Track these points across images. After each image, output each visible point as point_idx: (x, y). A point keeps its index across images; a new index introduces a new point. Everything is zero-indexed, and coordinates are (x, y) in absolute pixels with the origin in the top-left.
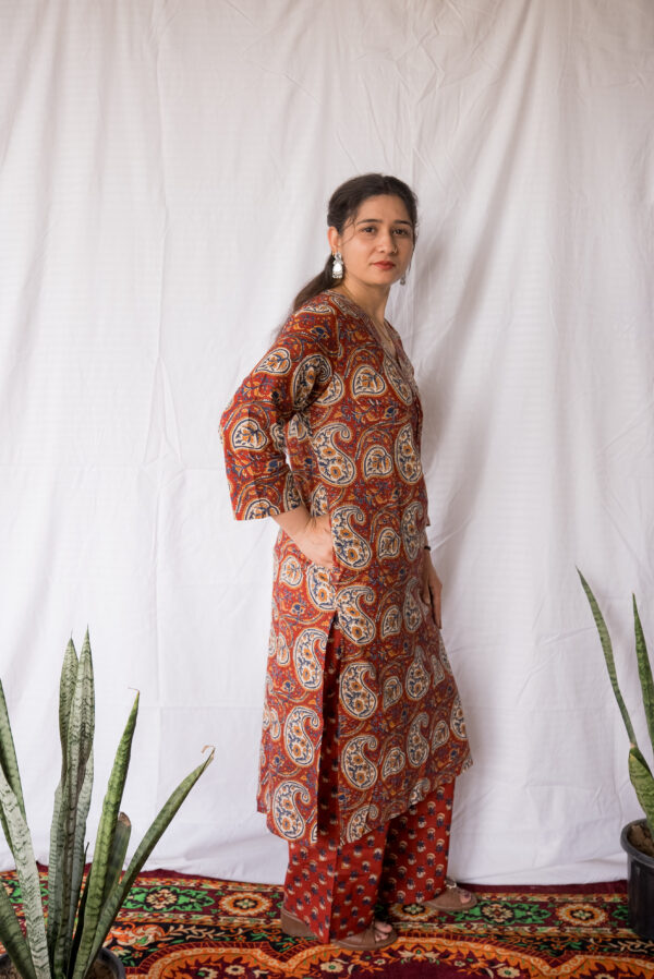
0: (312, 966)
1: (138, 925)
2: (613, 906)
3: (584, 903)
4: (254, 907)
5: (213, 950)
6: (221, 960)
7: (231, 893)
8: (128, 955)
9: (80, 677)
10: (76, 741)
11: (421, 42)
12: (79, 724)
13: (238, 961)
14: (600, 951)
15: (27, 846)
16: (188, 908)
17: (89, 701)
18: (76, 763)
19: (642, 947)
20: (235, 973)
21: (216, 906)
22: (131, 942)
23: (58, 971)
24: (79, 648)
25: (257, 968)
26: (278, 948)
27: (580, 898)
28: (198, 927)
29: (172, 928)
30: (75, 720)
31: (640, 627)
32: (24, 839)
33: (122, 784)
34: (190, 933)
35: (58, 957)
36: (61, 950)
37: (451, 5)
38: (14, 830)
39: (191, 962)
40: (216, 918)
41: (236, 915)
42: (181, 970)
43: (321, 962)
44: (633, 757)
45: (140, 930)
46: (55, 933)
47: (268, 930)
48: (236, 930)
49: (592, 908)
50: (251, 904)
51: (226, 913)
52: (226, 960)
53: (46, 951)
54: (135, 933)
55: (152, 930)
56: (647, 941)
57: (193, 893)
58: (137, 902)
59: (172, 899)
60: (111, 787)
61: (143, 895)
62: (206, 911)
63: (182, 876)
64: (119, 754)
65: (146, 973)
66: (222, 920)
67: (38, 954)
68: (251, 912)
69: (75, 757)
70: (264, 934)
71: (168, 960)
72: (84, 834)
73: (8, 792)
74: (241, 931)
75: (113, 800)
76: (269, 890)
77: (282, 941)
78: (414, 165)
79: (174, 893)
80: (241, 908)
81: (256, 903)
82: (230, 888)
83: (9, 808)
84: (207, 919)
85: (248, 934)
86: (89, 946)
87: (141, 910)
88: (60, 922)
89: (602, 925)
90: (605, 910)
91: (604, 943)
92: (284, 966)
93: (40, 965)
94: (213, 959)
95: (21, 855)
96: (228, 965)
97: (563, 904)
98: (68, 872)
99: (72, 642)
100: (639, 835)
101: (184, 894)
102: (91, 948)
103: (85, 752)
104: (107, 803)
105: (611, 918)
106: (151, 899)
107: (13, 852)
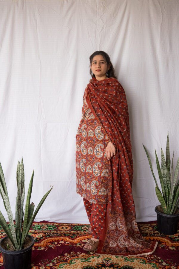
0: (80, 241)
1: (38, 233)
2: (154, 226)
3: (147, 226)
4: (66, 229)
5: (56, 238)
6: (58, 240)
7: (61, 226)
8: (36, 239)
9: (21, 169)
10: (21, 184)
11: (100, 18)
12: (21, 179)
13: (62, 240)
14: (150, 236)
15: (10, 208)
16: (51, 229)
17: (23, 174)
18: (20, 189)
19: (160, 235)
20: (61, 243)
21: (57, 229)
22: (37, 237)
23: (18, 238)
24: (20, 162)
25: (67, 242)
26: (72, 237)
27: (146, 225)
28: (53, 233)
29: (47, 234)
30: (20, 179)
31: (157, 157)
32: (9, 206)
33: (31, 192)
34: (51, 234)
35: (18, 235)
36: (19, 233)
37: (107, 9)
38: (6, 204)
39: (51, 241)
40: (57, 231)
41: (62, 231)
42: (49, 242)
43: (82, 240)
44: (156, 189)
45: (39, 234)
46: (17, 229)
47: (70, 234)
48: (62, 234)
49: (149, 227)
50: (66, 228)
51: (60, 230)
52: (59, 240)
53: (15, 233)
54: (38, 235)
55: (42, 234)
56: (161, 233)
57: (52, 226)
58: (38, 228)
59: (47, 227)
60: (28, 193)
61: (40, 227)
62: (55, 230)
63: (49, 222)
64: (30, 185)
65: (40, 243)
66: (59, 232)
67: (13, 234)
68: (66, 230)
69: (20, 187)
70: (69, 234)
71: (45, 240)
72: (23, 206)
73: (5, 195)
74: (63, 234)
75: (29, 196)
76: (70, 225)
77: (73, 236)
78: (100, 48)
79: (47, 226)
80: (63, 229)
81: (67, 228)
82: (61, 225)
83: (5, 199)
84: (55, 232)
85: (65, 234)
86: (25, 231)
87: (39, 230)
88: (18, 227)
89: (151, 230)
90: (152, 227)
91: (151, 234)
92: (73, 241)
93: (14, 236)
94: (56, 240)
95: (8, 210)
96: (60, 241)
97: (142, 226)
98: (19, 215)
99: (19, 162)
100: (159, 209)
101: (50, 226)
102: (25, 232)
103: (22, 186)
104: (27, 197)
105: (153, 229)
106: (41, 228)
107: (6, 210)
